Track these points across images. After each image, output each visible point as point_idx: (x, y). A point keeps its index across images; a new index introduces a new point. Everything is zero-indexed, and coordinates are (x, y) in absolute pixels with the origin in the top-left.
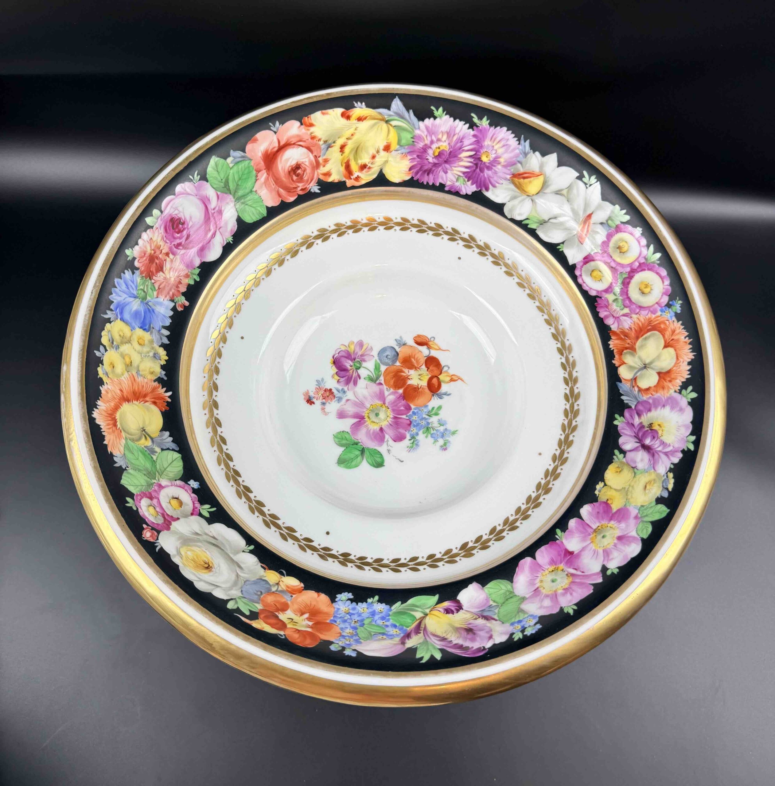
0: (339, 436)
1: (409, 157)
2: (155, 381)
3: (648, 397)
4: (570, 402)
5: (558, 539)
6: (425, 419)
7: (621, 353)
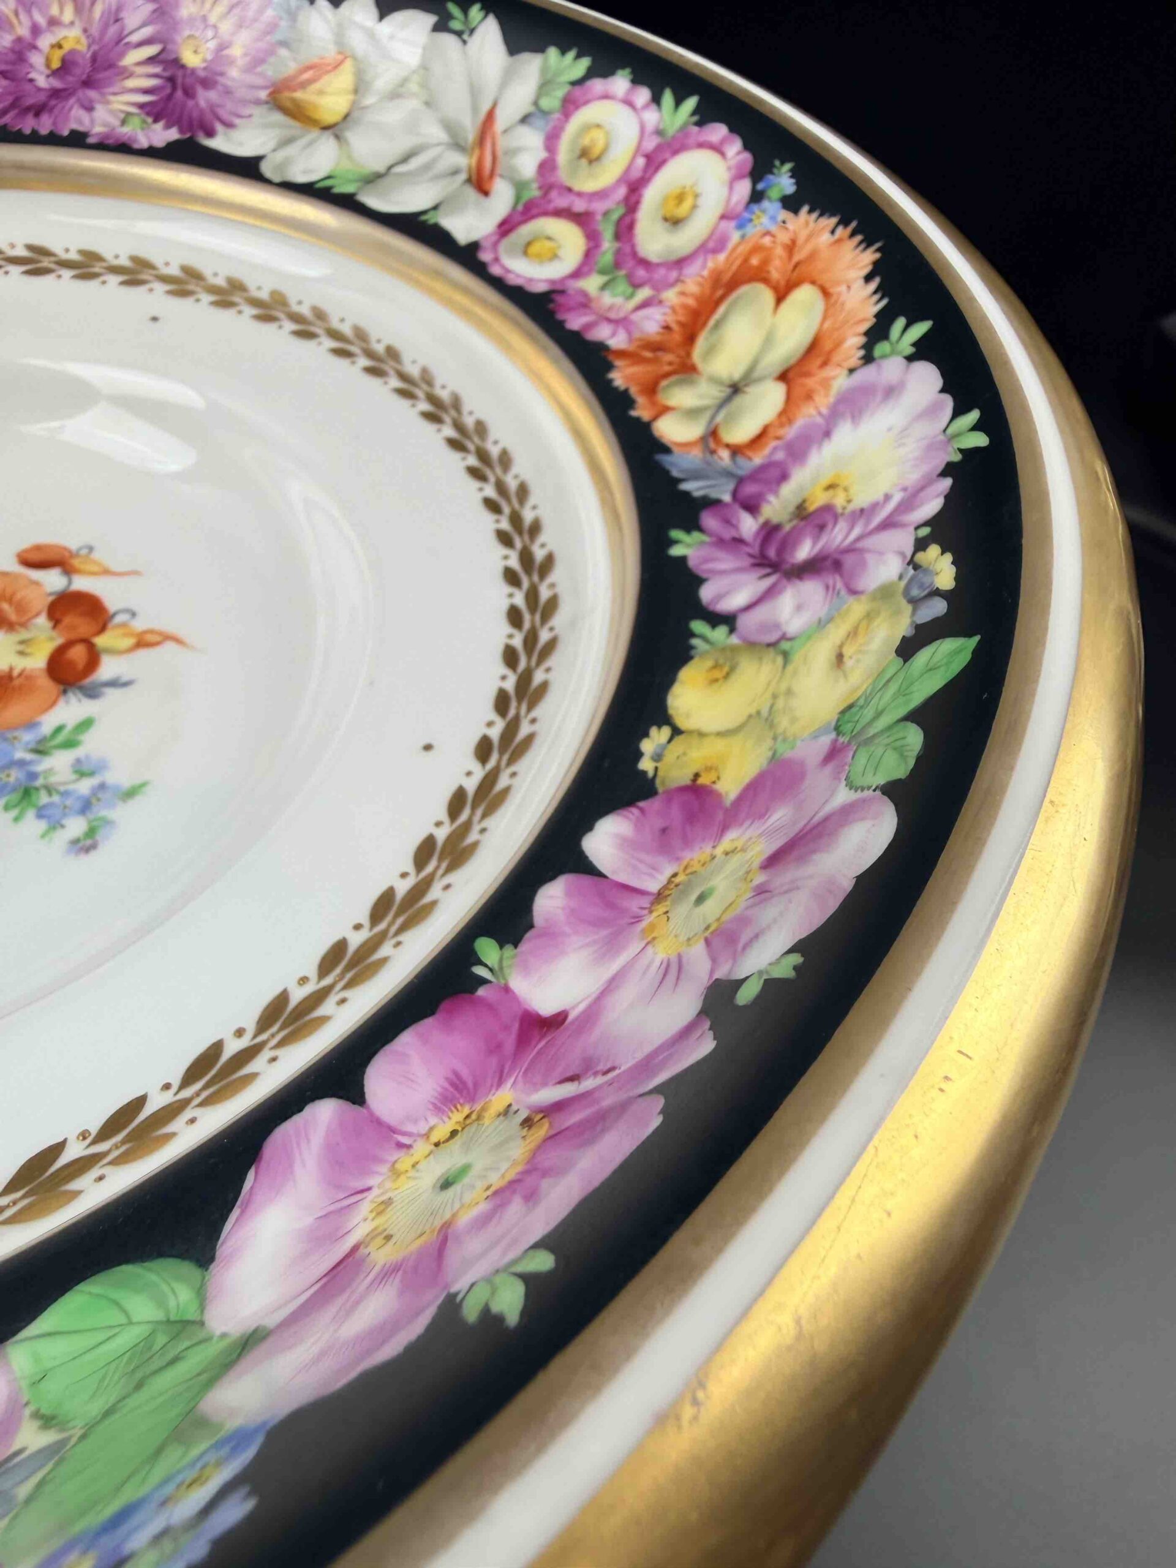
3: (767, 451)
4: (526, 584)
5: (485, 982)
6: (22, 763)
7: (651, 389)
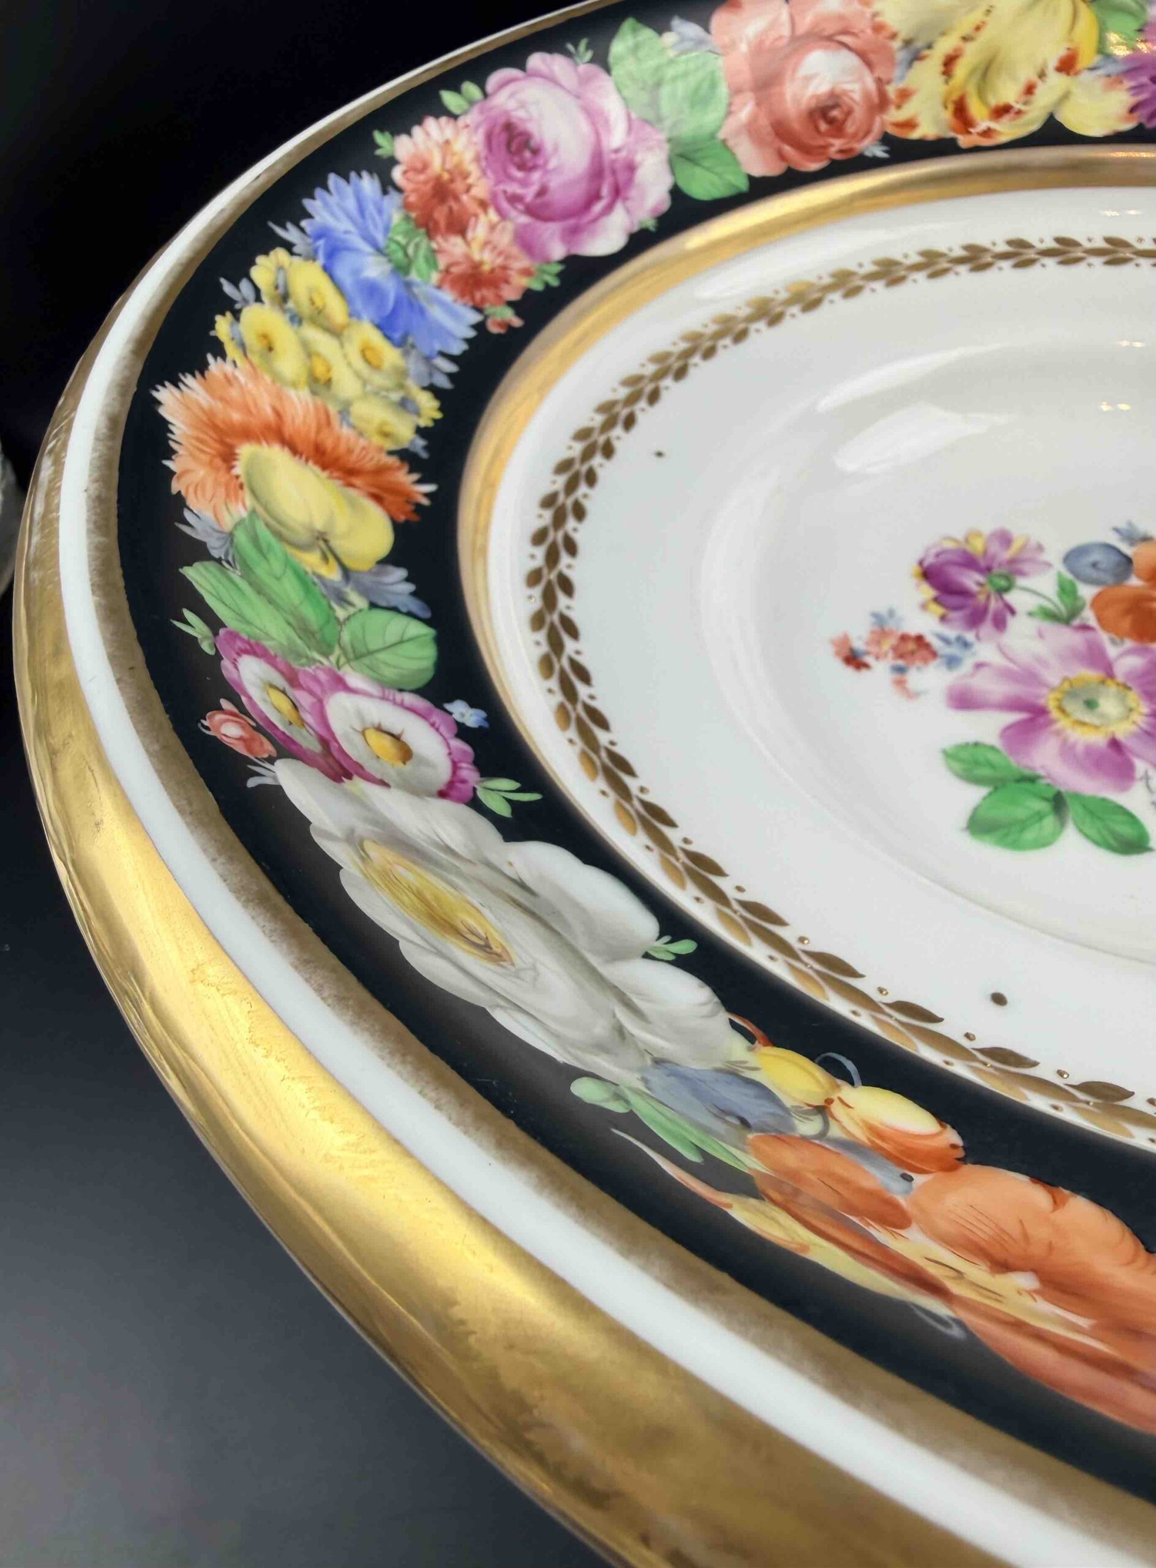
0: (964, 755)
1: (1128, 84)
2: (391, 453)
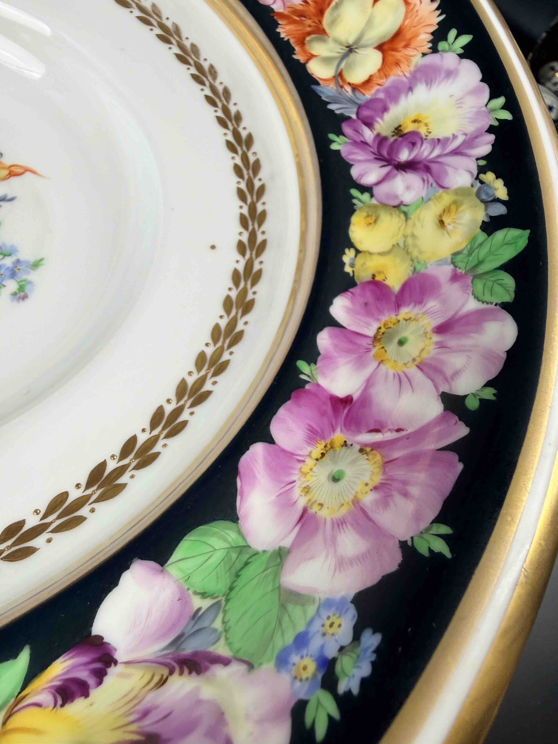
3: (373, 91)
4: (240, 152)
5: (307, 382)
7: (302, 42)
